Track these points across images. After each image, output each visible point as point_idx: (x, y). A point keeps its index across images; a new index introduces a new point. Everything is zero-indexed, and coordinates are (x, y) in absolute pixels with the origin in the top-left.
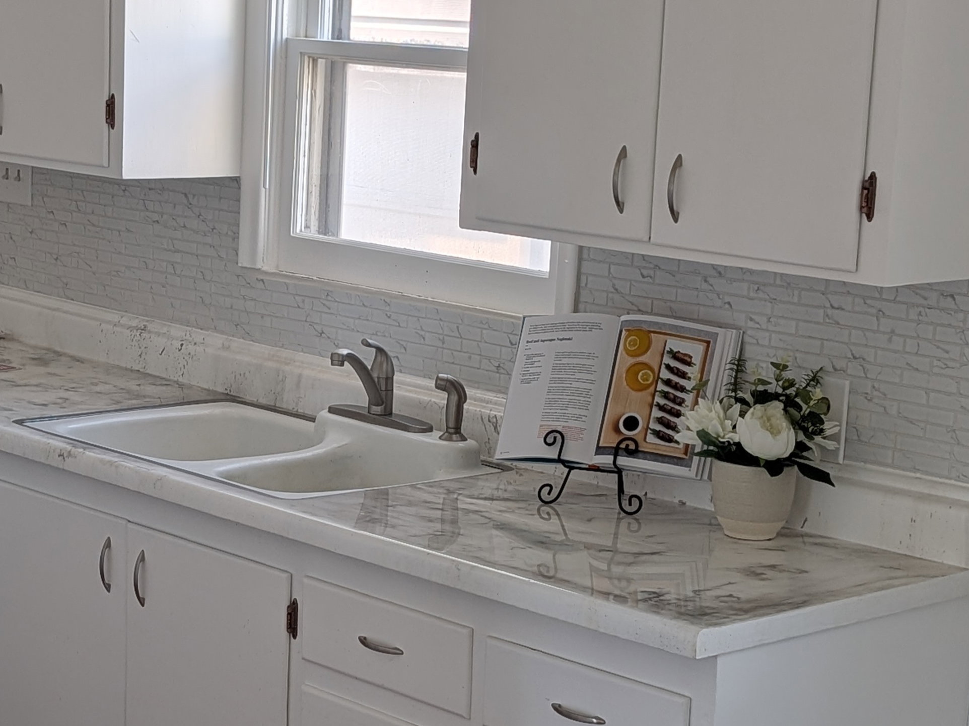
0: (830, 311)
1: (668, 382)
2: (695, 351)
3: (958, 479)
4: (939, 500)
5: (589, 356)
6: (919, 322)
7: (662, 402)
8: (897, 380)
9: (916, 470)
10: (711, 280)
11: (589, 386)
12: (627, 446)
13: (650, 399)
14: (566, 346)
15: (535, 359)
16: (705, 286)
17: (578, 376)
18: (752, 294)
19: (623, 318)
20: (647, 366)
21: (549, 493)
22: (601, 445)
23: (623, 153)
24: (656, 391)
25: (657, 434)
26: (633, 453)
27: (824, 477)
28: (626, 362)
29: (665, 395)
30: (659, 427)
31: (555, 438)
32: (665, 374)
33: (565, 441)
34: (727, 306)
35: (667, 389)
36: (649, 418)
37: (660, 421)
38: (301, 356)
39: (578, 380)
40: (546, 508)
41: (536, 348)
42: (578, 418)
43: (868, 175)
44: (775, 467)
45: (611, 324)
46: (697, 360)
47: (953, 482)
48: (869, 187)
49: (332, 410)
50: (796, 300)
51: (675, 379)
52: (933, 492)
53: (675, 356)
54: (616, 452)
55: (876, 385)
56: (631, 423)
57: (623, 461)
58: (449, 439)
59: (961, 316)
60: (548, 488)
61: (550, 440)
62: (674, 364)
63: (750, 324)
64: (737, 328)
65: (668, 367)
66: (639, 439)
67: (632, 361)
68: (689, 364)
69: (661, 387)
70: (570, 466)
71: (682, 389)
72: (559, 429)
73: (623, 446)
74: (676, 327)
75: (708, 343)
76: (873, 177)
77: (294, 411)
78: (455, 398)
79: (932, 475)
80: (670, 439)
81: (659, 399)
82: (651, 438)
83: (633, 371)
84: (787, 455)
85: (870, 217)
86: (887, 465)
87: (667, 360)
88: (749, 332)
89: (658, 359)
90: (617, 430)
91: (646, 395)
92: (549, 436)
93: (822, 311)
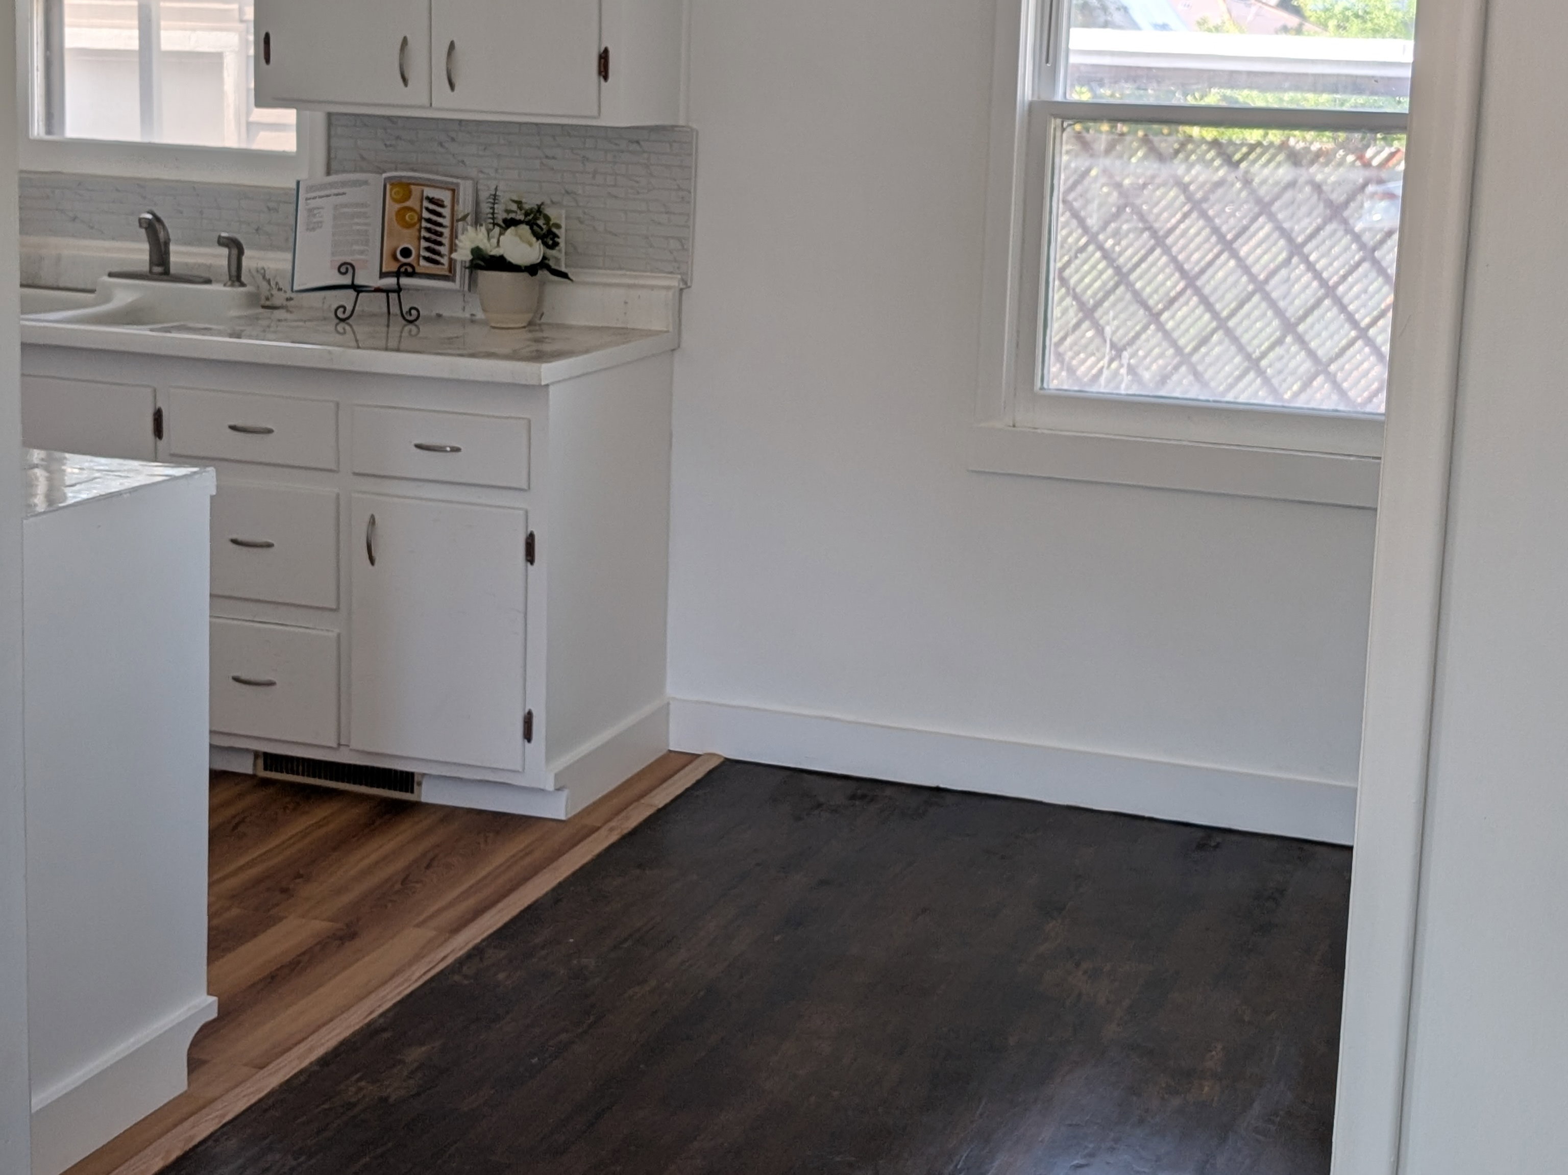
0: (545, 161)
1: (429, 221)
2: (445, 196)
3: (652, 271)
4: (643, 287)
5: (363, 205)
6: (615, 163)
7: (427, 235)
8: (602, 206)
9: (621, 269)
10: (446, 145)
11: (365, 228)
12: (406, 270)
13: (417, 234)
14: (340, 199)
15: (315, 212)
16: (441, 150)
17: (356, 220)
18: (481, 153)
19: (384, 175)
20: (410, 209)
21: (344, 312)
22: (384, 270)
23: (405, 41)
24: (421, 227)
25: (427, 259)
26: (413, 274)
27: (564, 275)
28: (393, 207)
29: (428, 230)
30: (427, 254)
31: (347, 269)
32: (426, 215)
33: (356, 271)
34: (461, 164)
35: (429, 225)
36: (419, 248)
37: (428, 249)
38: (53, 240)
39: (357, 224)
40: (342, 325)
41: (313, 203)
42: (362, 252)
43: (602, 49)
44: (532, 270)
45: (376, 181)
46: (447, 202)
47: (648, 274)
48: (604, 58)
49: (111, 275)
50: (517, 154)
51: (434, 218)
52: (637, 282)
53: (431, 200)
54: (397, 274)
55: (586, 211)
56: (406, 252)
57: (404, 281)
58: (232, 285)
59: (645, 155)
60: (341, 310)
61: (343, 270)
62: (432, 207)
63: (481, 176)
64: (472, 179)
65: (427, 209)
66: (415, 264)
67: (397, 206)
68: (442, 206)
69: (424, 224)
70: (358, 289)
71: (440, 225)
72: (349, 261)
73: (403, 269)
74: (429, 180)
75: (453, 191)
76: (606, 51)
77: (55, 285)
78: (235, 252)
79: (634, 271)
80: (437, 262)
81: (424, 233)
82: (423, 263)
83: (401, 213)
84: (539, 261)
85: (606, 78)
86: (599, 268)
87: (426, 204)
88: (481, 181)
89: (418, 204)
90: (395, 258)
91: (413, 232)
92: (343, 266)
93: (538, 162)
